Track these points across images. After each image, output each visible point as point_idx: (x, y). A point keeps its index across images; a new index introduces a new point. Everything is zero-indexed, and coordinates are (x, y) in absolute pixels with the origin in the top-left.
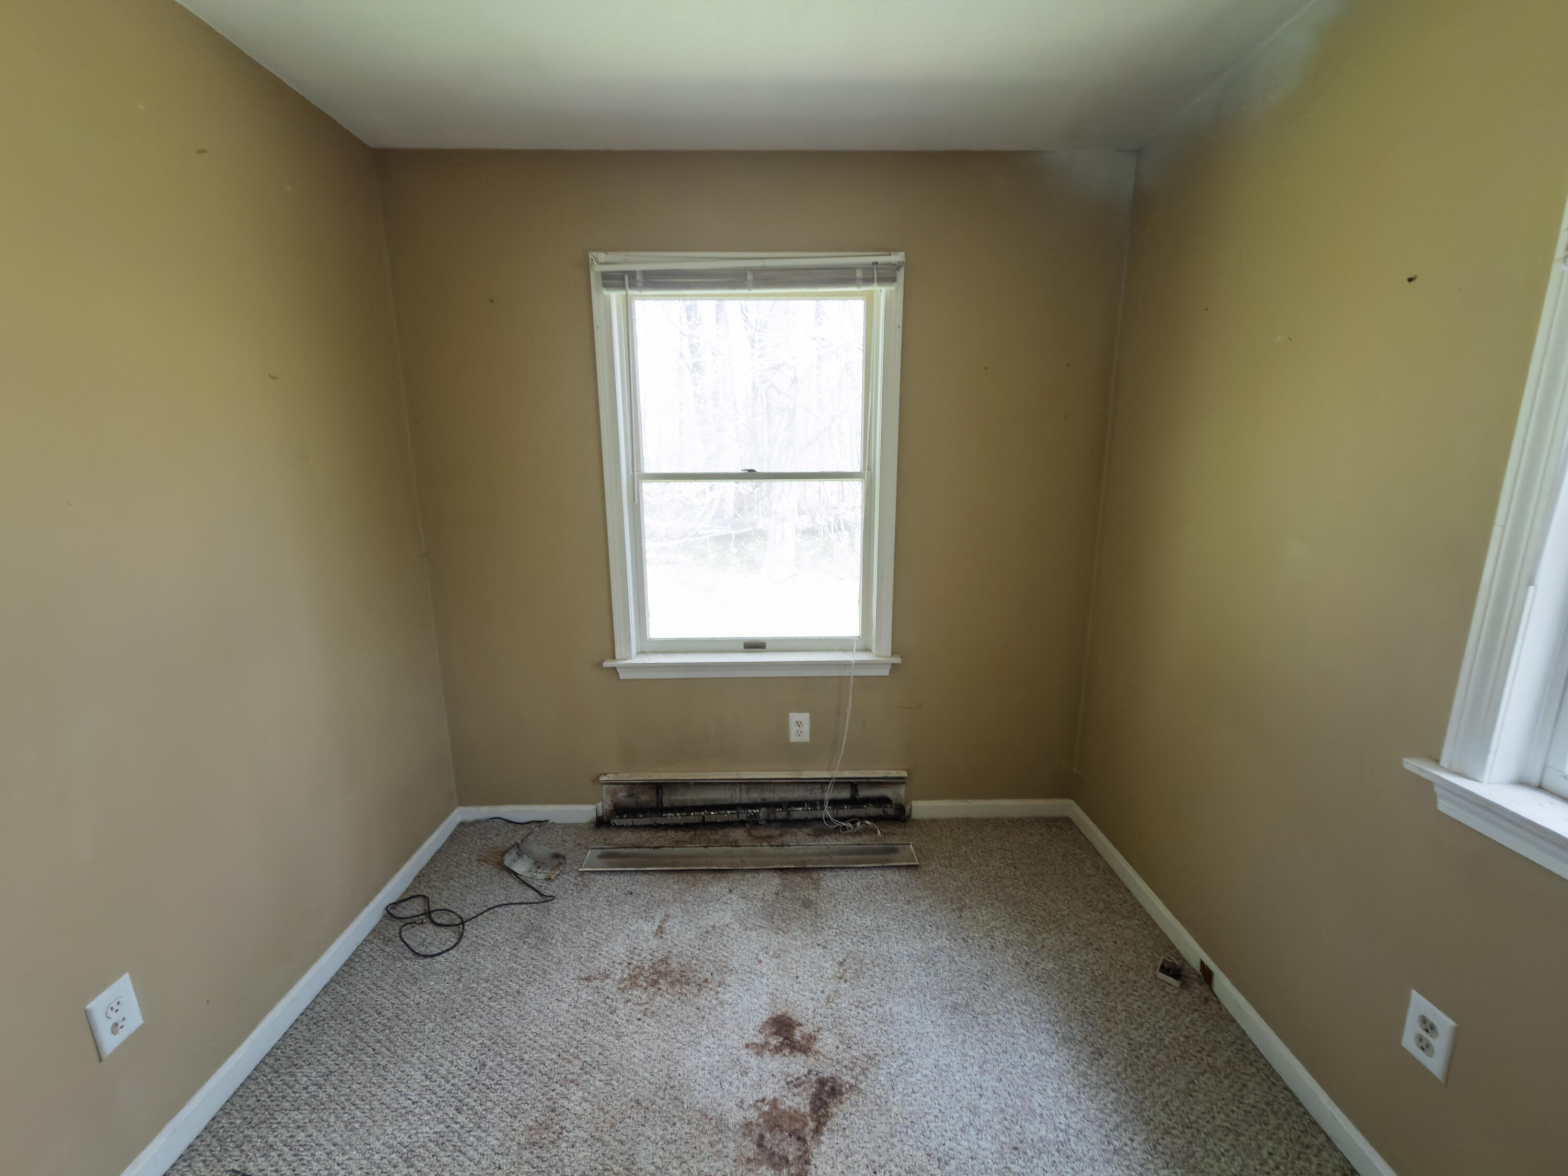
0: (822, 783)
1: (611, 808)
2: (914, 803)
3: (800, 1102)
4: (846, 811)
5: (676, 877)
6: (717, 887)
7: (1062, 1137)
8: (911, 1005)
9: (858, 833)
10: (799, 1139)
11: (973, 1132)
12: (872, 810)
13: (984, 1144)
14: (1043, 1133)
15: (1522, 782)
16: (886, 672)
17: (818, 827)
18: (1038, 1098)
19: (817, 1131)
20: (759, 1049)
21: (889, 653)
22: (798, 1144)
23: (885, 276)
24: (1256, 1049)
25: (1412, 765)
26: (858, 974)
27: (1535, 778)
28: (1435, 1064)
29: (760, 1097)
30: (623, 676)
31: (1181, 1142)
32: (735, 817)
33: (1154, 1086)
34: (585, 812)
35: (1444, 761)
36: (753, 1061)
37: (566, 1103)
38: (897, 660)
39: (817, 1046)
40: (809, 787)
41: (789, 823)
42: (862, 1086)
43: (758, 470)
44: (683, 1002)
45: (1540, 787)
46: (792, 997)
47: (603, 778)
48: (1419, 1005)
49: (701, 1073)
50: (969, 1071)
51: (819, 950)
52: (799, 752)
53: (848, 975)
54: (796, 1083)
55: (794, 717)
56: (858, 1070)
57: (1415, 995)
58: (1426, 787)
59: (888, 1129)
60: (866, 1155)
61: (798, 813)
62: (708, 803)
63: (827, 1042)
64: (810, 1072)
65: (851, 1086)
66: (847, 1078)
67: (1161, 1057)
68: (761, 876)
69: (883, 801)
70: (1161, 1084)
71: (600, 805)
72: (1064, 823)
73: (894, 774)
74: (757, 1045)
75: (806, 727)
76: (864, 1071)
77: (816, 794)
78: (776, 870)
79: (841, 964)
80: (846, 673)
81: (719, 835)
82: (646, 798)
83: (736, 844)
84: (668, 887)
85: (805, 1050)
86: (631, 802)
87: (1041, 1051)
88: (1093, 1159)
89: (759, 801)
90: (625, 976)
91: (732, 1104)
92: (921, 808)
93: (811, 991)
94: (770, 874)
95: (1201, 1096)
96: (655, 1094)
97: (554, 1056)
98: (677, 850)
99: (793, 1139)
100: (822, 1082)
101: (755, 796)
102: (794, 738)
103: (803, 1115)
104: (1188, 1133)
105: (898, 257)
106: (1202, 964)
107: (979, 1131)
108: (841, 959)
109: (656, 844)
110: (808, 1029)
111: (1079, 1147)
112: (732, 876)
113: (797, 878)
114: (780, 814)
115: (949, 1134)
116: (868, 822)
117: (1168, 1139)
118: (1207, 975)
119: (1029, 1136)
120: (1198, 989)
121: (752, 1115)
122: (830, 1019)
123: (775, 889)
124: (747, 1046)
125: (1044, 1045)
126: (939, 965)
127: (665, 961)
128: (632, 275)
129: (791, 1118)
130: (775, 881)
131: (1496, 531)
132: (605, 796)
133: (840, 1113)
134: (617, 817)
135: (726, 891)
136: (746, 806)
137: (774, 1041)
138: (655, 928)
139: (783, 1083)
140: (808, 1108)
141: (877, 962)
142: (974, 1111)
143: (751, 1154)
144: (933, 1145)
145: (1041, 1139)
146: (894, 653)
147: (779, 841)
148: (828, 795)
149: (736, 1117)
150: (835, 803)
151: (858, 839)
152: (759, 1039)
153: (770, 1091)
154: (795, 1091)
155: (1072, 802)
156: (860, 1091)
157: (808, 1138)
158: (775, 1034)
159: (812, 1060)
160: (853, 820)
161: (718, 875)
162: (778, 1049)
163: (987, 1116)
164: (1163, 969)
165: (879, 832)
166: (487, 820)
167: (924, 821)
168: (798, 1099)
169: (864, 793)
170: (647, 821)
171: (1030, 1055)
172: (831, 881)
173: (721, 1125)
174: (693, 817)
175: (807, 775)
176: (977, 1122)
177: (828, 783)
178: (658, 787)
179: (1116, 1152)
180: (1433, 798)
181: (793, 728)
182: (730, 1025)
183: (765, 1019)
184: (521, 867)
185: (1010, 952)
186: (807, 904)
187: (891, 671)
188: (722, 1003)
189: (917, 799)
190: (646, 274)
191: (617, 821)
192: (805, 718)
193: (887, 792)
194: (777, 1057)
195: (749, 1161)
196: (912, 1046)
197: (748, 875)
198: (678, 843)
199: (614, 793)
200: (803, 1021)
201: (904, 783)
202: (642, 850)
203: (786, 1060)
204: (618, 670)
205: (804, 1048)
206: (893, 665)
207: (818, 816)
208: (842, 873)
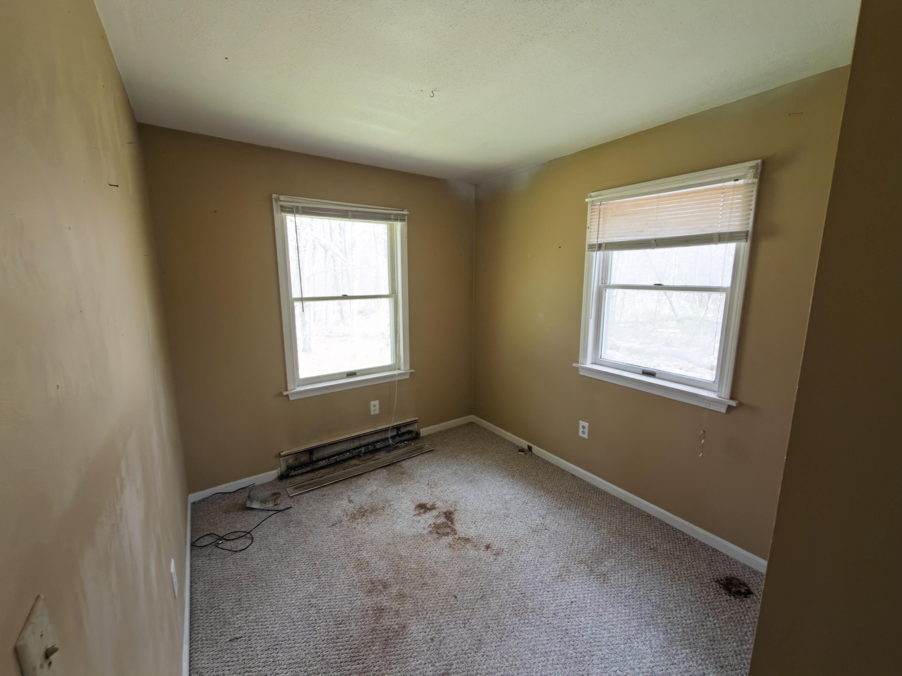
0: (386, 430)
1: (286, 469)
2: (421, 430)
3: (442, 520)
4: (398, 439)
5: (341, 483)
6: (361, 481)
7: (514, 496)
8: (458, 485)
9: (404, 447)
10: (448, 527)
11: (493, 504)
12: (407, 437)
13: (498, 505)
14: (510, 497)
15: (592, 363)
16: (408, 377)
17: (388, 448)
18: (505, 491)
19: (452, 523)
20: (419, 514)
21: (409, 369)
22: (449, 528)
23: (401, 218)
24: (547, 461)
25: (574, 365)
26: (435, 485)
27: (594, 362)
28: (586, 436)
29: (429, 524)
30: (291, 398)
31: (540, 485)
32: (351, 455)
33: (529, 477)
34: (273, 474)
35: (580, 363)
36: (419, 518)
37: (362, 556)
38: (413, 371)
39: (437, 506)
40: (380, 433)
41: (376, 451)
42: (458, 509)
43: (348, 295)
44: (380, 515)
45: (595, 364)
46: (419, 499)
47: (282, 454)
48: (582, 423)
49: (404, 528)
50: (484, 493)
51: (418, 484)
52: (376, 418)
53: (433, 486)
54: (437, 517)
55: (373, 403)
56: (453, 506)
57: (580, 421)
58: (577, 369)
59: (471, 514)
60: (469, 522)
61: (378, 445)
62: (335, 453)
63: (439, 504)
64: (439, 512)
65: (454, 510)
66: (452, 509)
67: (528, 471)
68: (377, 471)
69: (410, 432)
70: (531, 476)
71: (279, 469)
72: (471, 424)
73: (413, 419)
74: (417, 514)
75: (377, 407)
76: (455, 505)
77: (383, 436)
78: (381, 467)
79: (428, 484)
80: (393, 380)
81: (346, 464)
82: (304, 458)
83: (355, 465)
84: (340, 488)
85: (434, 508)
86: (297, 463)
87: (500, 481)
88: (524, 497)
89: (359, 446)
90: (349, 518)
91: (421, 530)
92: (424, 432)
93: (423, 495)
94: (380, 470)
95: (540, 475)
96: (393, 539)
97: (343, 549)
98: (331, 475)
99: (447, 528)
100: (445, 513)
101: (357, 444)
102: (373, 413)
103: (445, 522)
104: (541, 483)
105: (406, 212)
106: (528, 446)
107: (495, 504)
108: (427, 483)
109: (319, 476)
110: (431, 503)
111: (520, 496)
112: (364, 475)
113: (392, 467)
114: (371, 448)
115: (488, 508)
116: (406, 442)
117: (537, 486)
118: (530, 448)
119: (507, 499)
120: (529, 453)
121: (430, 529)
122: (436, 499)
123: (386, 473)
124: (414, 516)
125: (500, 480)
126: (459, 473)
127: (361, 508)
128: (297, 208)
129: (442, 524)
130: (384, 471)
131: (583, 307)
132: (282, 463)
133: (456, 517)
134: (293, 471)
135: (366, 480)
136: (354, 449)
137: (422, 511)
138: (347, 501)
139: (433, 518)
140: (446, 520)
141: (439, 480)
142: (491, 500)
143: (437, 536)
144: (486, 511)
145: (510, 498)
146: (411, 368)
147: (374, 459)
148: (389, 435)
149: (425, 532)
150: (393, 437)
151: (406, 449)
152: (417, 512)
153: (431, 522)
154: (439, 518)
155: (473, 416)
156: (458, 510)
157: (451, 526)
158: (421, 509)
159: (438, 510)
160: (401, 442)
161: (359, 477)
162: (425, 512)
163: (495, 500)
164: (519, 451)
165: (413, 444)
166: (212, 496)
167: (426, 436)
168: (441, 520)
169: (403, 430)
170: (309, 469)
171: (497, 483)
172: (406, 464)
173: (422, 536)
174: (332, 460)
175: (379, 428)
176: (493, 502)
177: (389, 429)
178: (311, 451)
179: (528, 493)
180: (578, 371)
181: (372, 408)
182: (403, 513)
183: (414, 507)
184: (256, 505)
185: (477, 462)
186: (402, 473)
187: (410, 376)
188: (395, 510)
189: (422, 428)
190: (303, 207)
191: (293, 473)
192: (376, 403)
193: (410, 428)
194: (426, 513)
195: (438, 538)
196: (465, 494)
197: (372, 473)
198: (329, 473)
199: (287, 461)
200: (427, 502)
201: (416, 422)
202: (314, 480)
203: (430, 513)
204: (289, 396)
205: (433, 508)
206: (411, 373)
207: (387, 444)
208: (408, 460)
